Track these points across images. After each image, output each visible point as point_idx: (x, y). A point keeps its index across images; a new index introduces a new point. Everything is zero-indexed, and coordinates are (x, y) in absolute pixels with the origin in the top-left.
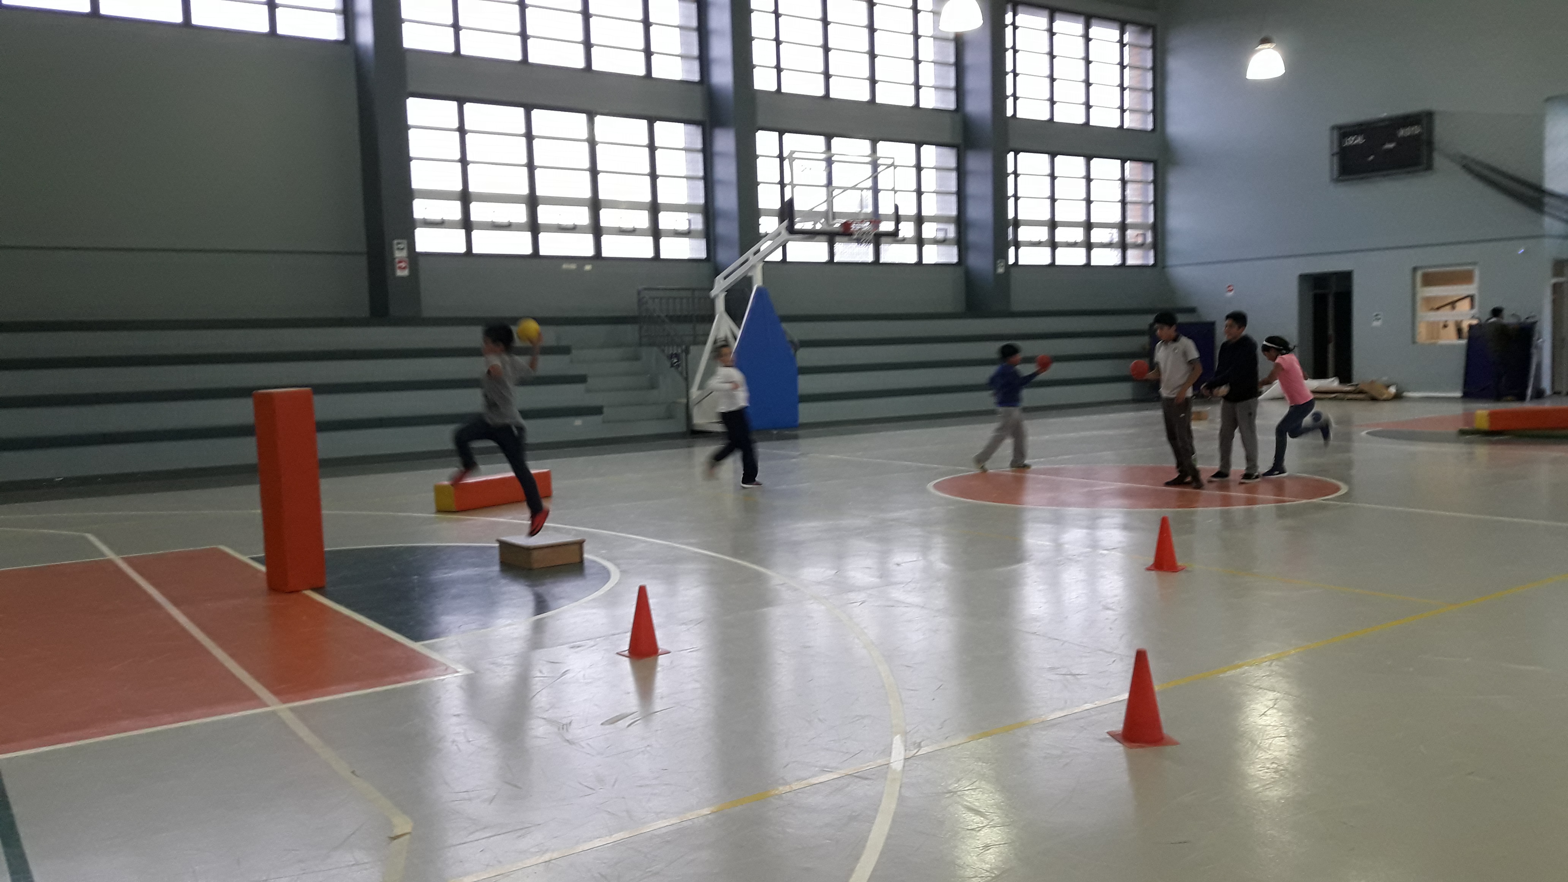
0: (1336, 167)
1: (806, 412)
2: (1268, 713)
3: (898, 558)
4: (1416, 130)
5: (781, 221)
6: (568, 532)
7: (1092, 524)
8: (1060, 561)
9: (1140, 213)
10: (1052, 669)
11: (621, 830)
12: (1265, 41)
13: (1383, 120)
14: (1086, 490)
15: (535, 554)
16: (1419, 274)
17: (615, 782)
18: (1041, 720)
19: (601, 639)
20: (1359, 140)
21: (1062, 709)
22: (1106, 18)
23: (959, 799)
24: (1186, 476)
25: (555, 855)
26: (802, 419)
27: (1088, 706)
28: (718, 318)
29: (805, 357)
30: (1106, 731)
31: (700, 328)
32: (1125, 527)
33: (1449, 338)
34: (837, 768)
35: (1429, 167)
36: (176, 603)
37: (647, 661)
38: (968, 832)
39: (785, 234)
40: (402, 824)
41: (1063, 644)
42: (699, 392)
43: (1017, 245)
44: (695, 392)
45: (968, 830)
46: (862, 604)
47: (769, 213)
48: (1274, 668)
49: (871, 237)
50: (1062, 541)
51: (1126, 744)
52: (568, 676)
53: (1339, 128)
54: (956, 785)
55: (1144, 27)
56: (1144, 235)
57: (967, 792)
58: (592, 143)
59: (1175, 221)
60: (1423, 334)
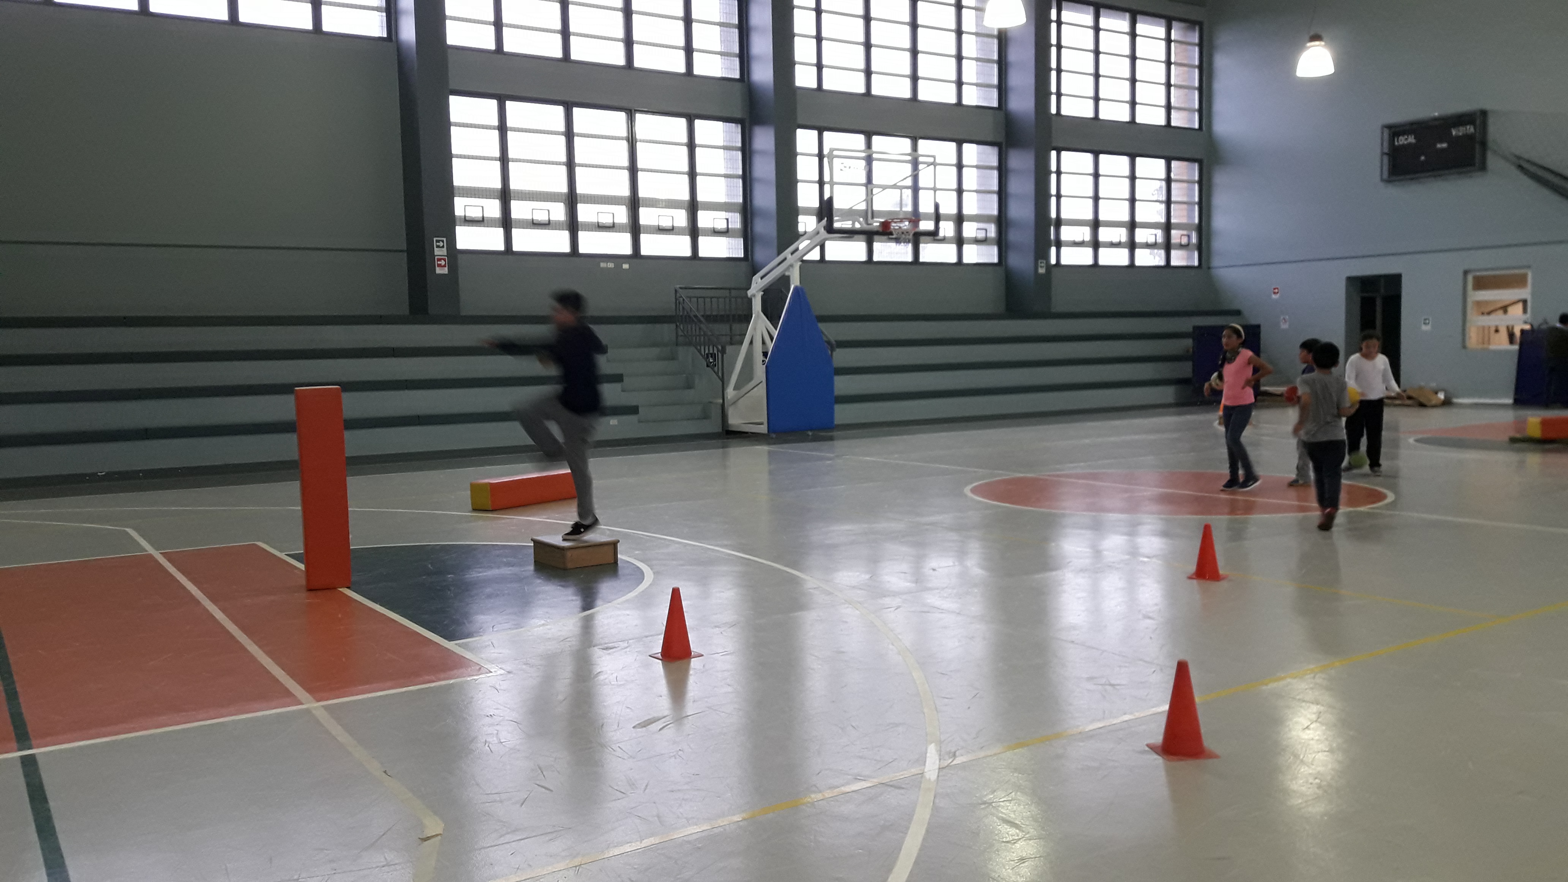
0: (1386, 168)
1: (843, 414)
2: (1312, 726)
3: (933, 564)
4: (1470, 129)
5: (820, 219)
7: (1132, 531)
8: (1099, 568)
9: (1185, 213)
10: (1090, 679)
11: (652, 835)
12: (1315, 38)
13: (1438, 118)
14: (1125, 496)
15: (569, 553)
16: (1470, 277)
17: (647, 786)
18: (1079, 731)
19: (635, 640)
20: (1411, 139)
21: (1099, 721)
22: (1153, 15)
23: (994, 811)
25: (586, 860)
26: (838, 421)
27: (1127, 718)
28: (755, 317)
29: (842, 357)
30: (1145, 743)
31: (736, 327)
33: (1501, 343)
34: (870, 777)
35: (1483, 167)
37: (680, 663)
38: (1003, 844)
39: (823, 233)
40: (434, 826)
41: (1102, 654)
42: (735, 392)
43: (1059, 244)
44: (730, 392)
45: (1003, 842)
46: (897, 610)
47: (808, 211)
48: (1318, 680)
49: (911, 237)
50: (1101, 548)
51: (1164, 756)
52: (601, 677)
53: (1389, 127)
54: (992, 796)
55: (1190, 23)
56: (1189, 236)
57: (1002, 804)
58: (632, 142)
59: (1220, 222)
60: (1473, 339)
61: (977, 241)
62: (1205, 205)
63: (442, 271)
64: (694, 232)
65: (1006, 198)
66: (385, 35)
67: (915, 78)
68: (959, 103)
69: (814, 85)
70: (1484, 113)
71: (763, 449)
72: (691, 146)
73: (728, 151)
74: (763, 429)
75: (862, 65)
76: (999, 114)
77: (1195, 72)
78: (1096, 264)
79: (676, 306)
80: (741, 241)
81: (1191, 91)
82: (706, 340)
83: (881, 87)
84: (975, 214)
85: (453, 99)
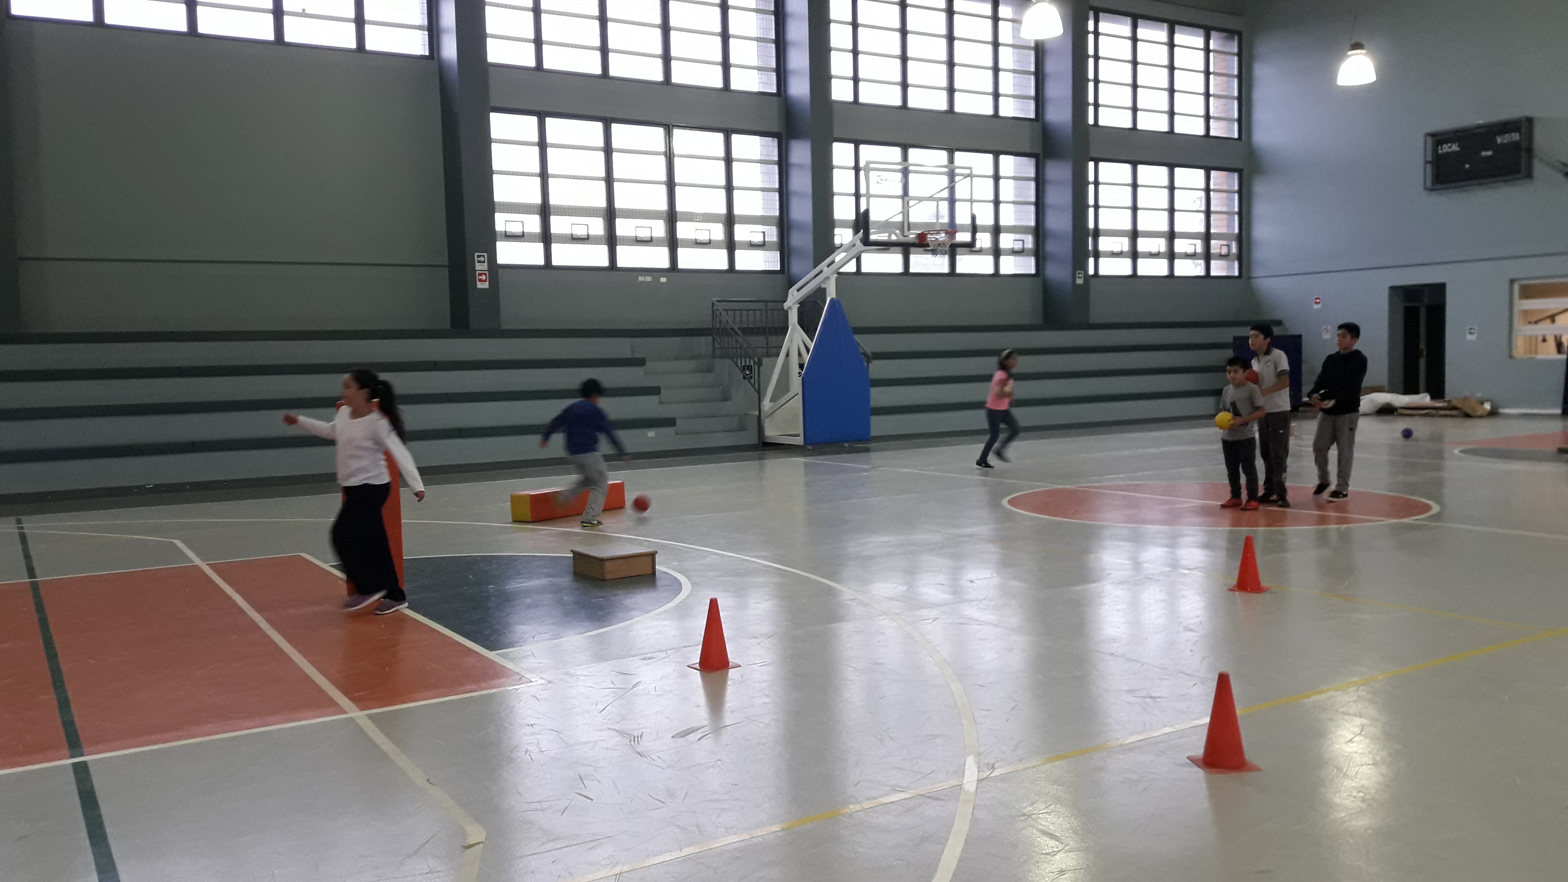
0: (1429, 176)
1: (879, 425)
2: (1355, 739)
3: (971, 575)
4: (1516, 137)
5: (856, 232)
6: (640, 543)
7: (1172, 543)
8: (1139, 580)
9: (1225, 222)
10: (1130, 691)
11: (691, 844)
12: (1357, 46)
13: (1480, 127)
14: (1164, 507)
15: (608, 564)
16: (1516, 287)
17: (686, 796)
18: (1119, 743)
19: (672, 651)
20: (1455, 148)
21: (1139, 733)
22: (1191, 25)
23: (1033, 823)
24: (1272, 494)
25: (626, 868)
26: (874, 432)
27: (1167, 730)
28: (791, 329)
29: (878, 369)
30: (1186, 756)
31: (773, 339)
32: (1206, 546)
33: (1549, 353)
34: (908, 788)
35: (1529, 175)
36: (258, 610)
37: (717, 674)
38: (1043, 856)
39: (860, 246)
40: (476, 833)
41: (1142, 666)
42: (772, 404)
43: (1097, 255)
44: (767, 404)
45: (1042, 854)
46: (936, 621)
47: (844, 224)
48: (1362, 693)
49: (947, 248)
50: (1141, 560)
51: (1205, 769)
52: (640, 687)
53: (1433, 135)
54: (1031, 808)
55: (1230, 33)
56: (1229, 247)
57: (1041, 816)
58: (669, 157)
59: (1261, 231)
60: (1520, 348)
61: (1014, 252)
62: (1245, 215)
63: (483, 286)
64: (731, 245)
65: (1043, 209)
66: (427, 54)
67: (951, 90)
68: (996, 115)
69: (851, 99)
70: (1530, 121)
71: (800, 461)
72: (728, 160)
73: (765, 165)
74: (799, 441)
75: (898, 78)
76: (1037, 125)
77: (1234, 82)
78: (1135, 274)
79: (713, 319)
80: (777, 254)
81: (1230, 101)
82: (743, 352)
83: (918, 100)
84: (1012, 225)
85: (494, 116)
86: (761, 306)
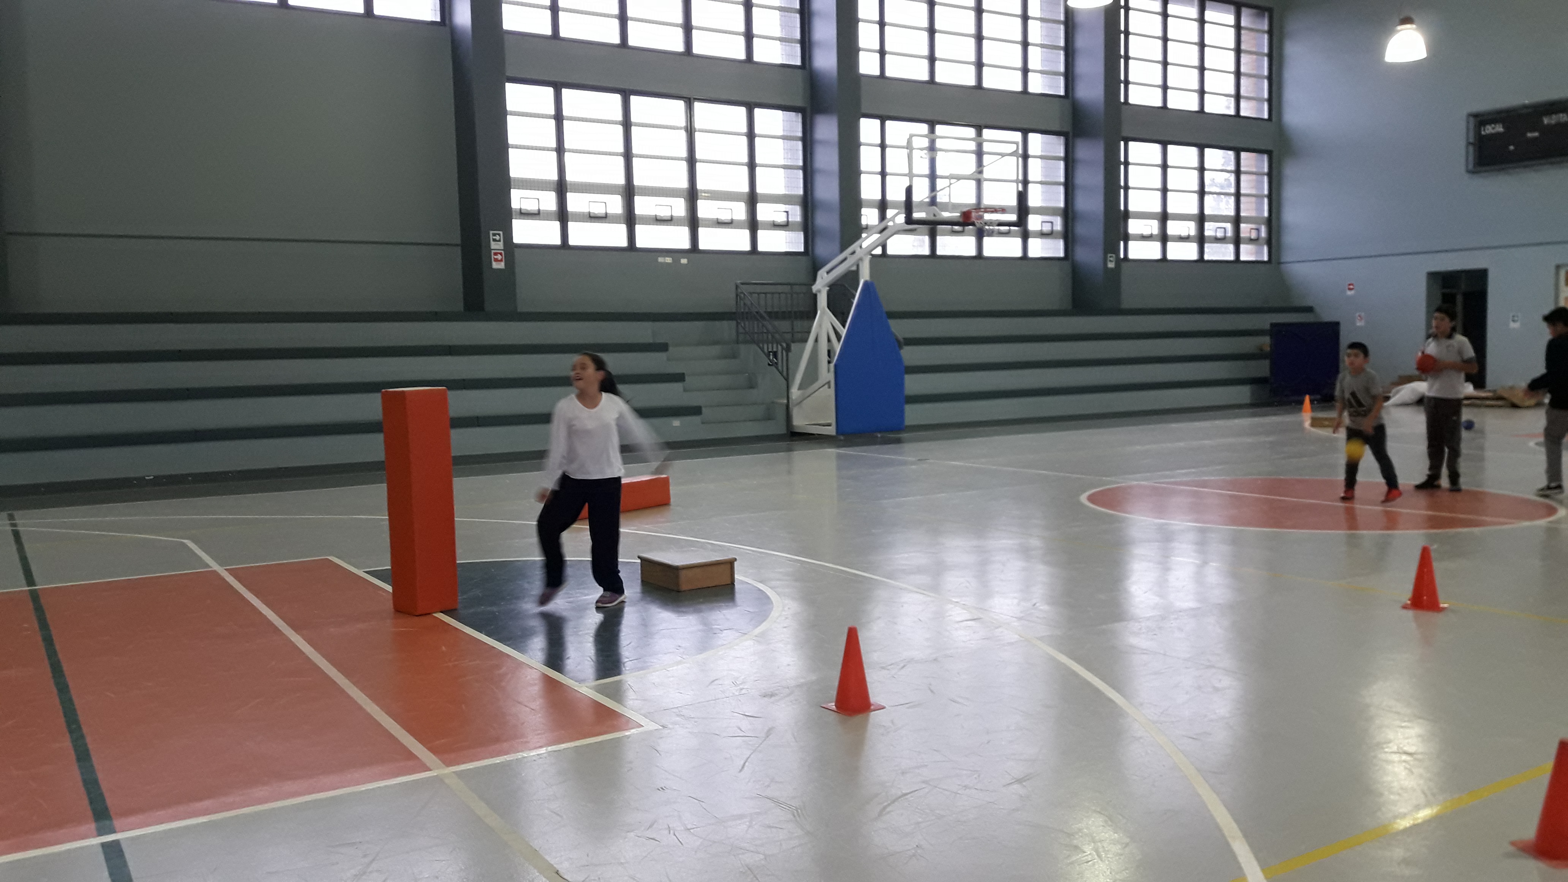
0: (1471, 158)
1: (913, 414)
9: (1254, 206)
12: (1406, 20)
13: (1525, 107)
15: (684, 574)
20: (1499, 128)
26: (907, 422)
28: (820, 314)
29: (910, 355)
31: (799, 324)
42: (800, 392)
43: (1127, 238)
44: (795, 392)
47: (870, 204)
53: (1475, 116)
55: (1260, 10)
56: (1258, 230)
58: (690, 131)
59: (1291, 215)
61: (1042, 235)
62: (1274, 198)
63: (498, 265)
65: (1073, 190)
67: (979, 65)
68: (1025, 91)
69: (877, 72)
71: (832, 451)
73: (789, 141)
74: (831, 431)
75: (925, 52)
76: (1067, 103)
77: (1264, 60)
78: (1164, 259)
79: (737, 302)
80: (801, 236)
81: (1260, 80)
82: (770, 337)
83: (945, 75)
84: (1039, 206)
85: (509, 87)
86: (787, 289)
